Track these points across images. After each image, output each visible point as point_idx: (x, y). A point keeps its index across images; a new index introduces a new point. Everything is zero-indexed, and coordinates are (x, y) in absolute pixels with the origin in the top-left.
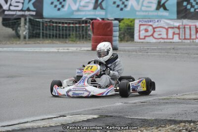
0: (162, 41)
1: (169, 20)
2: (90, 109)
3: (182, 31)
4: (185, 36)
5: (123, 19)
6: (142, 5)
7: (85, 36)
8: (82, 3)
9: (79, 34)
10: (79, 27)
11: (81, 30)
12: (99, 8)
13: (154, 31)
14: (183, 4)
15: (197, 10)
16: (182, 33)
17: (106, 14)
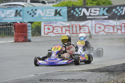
0: (59, 35)
1: (62, 22)
2: (14, 79)
3: (71, 28)
4: (73, 32)
5: (34, 22)
6: (46, 13)
7: (10, 34)
8: (8, 13)
9: (6, 32)
10: (6, 28)
11: (7, 30)
12: (18, 16)
13: (54, 29)
14: (71, 11)
15: (80, 15)
16: (71, 30)
17: (23, 19)
